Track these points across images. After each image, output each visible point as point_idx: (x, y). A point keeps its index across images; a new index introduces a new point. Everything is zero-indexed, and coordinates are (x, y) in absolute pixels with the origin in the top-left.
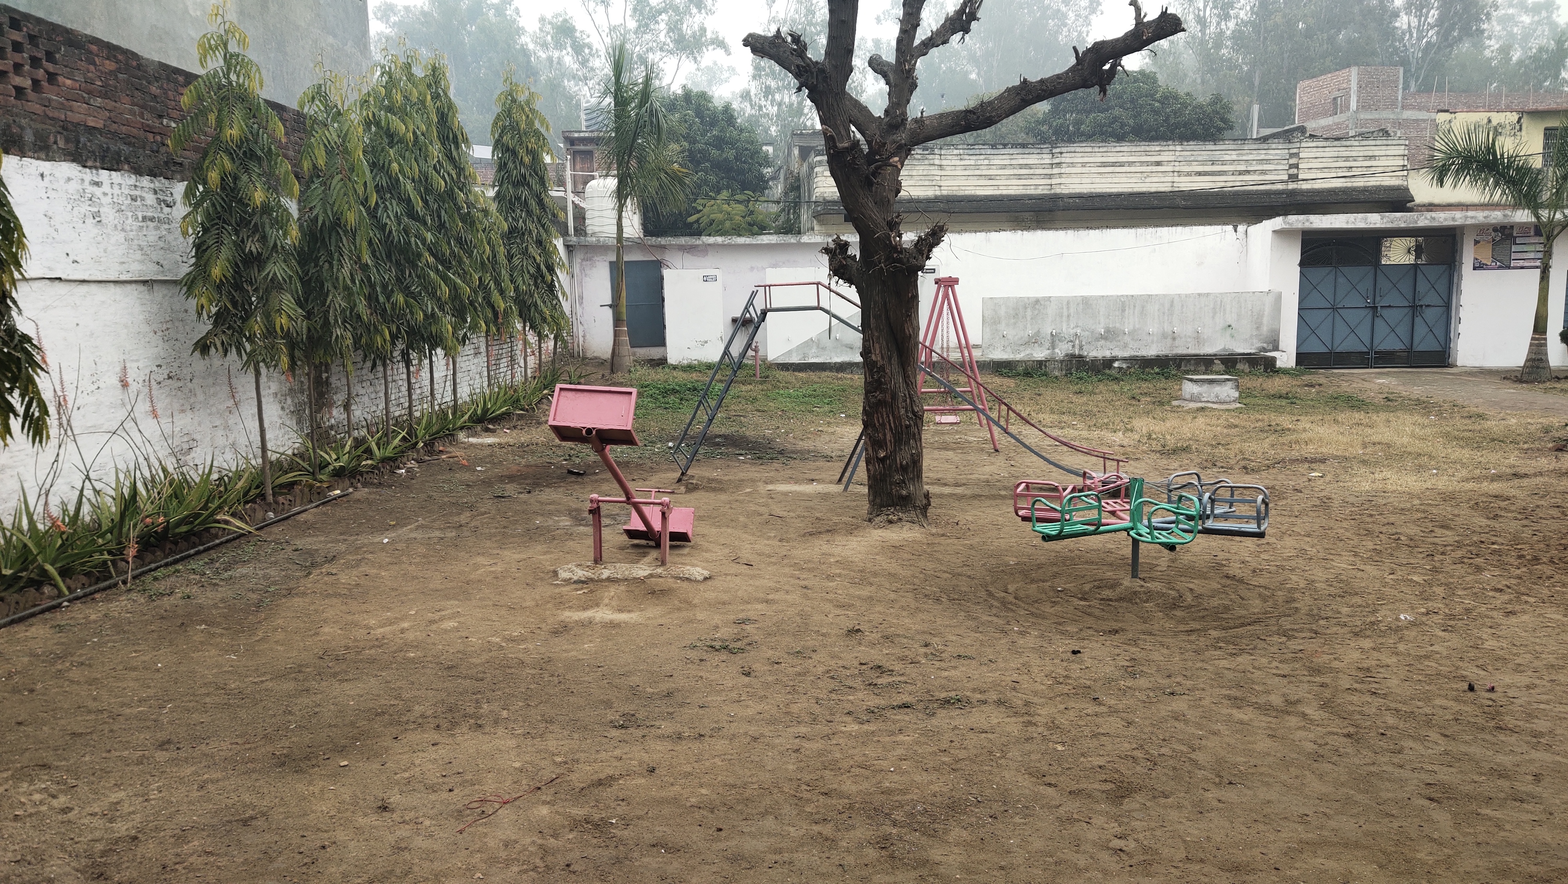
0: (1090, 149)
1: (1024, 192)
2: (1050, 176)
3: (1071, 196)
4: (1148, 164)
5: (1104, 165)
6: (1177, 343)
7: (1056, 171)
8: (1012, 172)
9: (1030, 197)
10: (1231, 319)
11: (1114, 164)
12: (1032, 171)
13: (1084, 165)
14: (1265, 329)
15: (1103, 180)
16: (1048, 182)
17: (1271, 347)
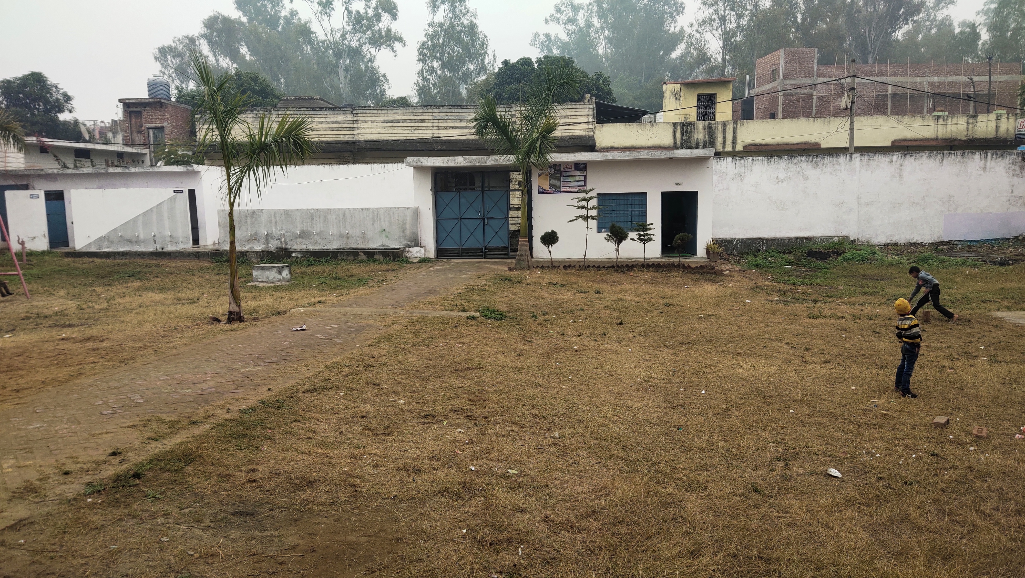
0: (375, 111)
1: (336, 139)
2: (353, 129)
3: (366, 142)
4: (415, 121)
5: (386, 121)
6: (350, 241)
7: (355, 125)
8: (326, 126)
9: (340, 143)
10: (385, 225)
11: (393, 121)
12: (340, 126)
13: (373, 121)
14: (408, 232)
15: (386, 132)
16: (352, 132)
17: (413, 244)
